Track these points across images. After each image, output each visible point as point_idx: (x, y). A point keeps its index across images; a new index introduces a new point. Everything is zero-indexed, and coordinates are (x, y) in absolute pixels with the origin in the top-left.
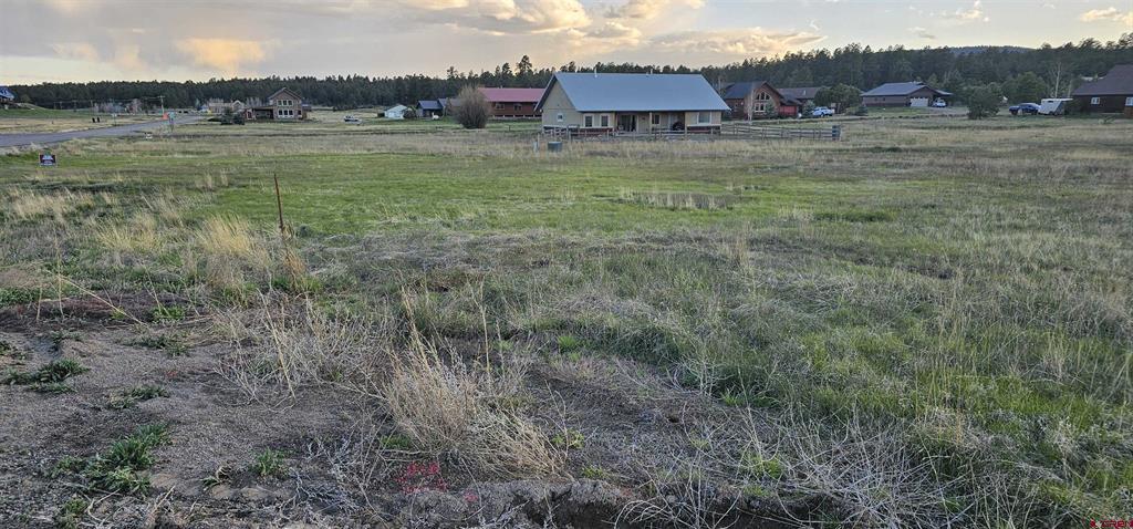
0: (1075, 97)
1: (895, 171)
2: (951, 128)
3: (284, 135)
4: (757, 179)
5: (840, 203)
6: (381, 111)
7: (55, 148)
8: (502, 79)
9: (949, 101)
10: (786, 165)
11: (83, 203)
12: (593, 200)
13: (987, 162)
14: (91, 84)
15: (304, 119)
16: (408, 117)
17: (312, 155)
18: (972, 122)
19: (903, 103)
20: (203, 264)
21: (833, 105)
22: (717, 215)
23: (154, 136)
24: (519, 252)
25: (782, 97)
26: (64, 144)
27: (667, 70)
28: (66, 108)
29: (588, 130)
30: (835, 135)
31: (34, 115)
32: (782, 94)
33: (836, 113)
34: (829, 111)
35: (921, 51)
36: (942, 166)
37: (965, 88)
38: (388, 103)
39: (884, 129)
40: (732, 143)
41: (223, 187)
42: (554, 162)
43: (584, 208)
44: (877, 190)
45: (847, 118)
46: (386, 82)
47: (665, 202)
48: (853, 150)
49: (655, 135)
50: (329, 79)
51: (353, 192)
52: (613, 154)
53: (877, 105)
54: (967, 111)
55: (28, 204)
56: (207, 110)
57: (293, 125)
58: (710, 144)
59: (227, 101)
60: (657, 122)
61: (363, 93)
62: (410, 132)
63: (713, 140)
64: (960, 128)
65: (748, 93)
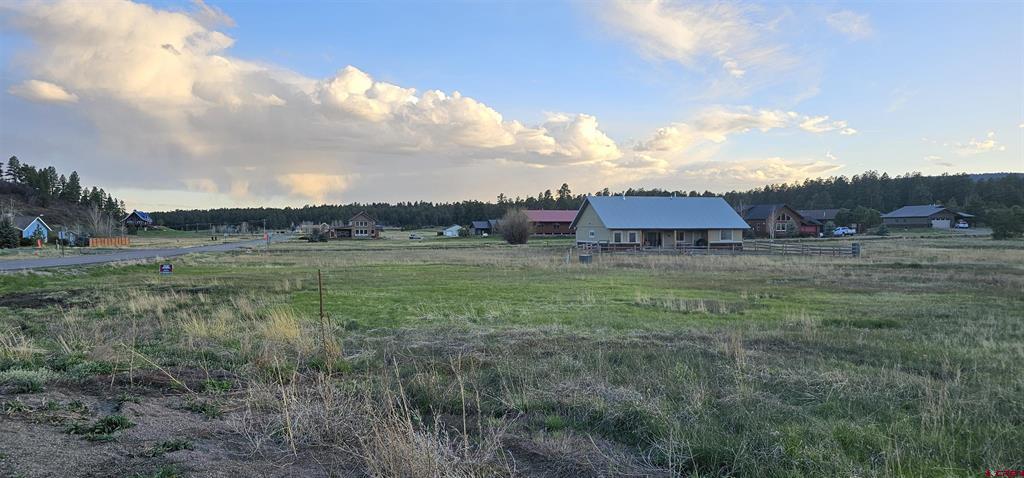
1: (913, 285)
2: (975, 247)
3: (357, 250)
4: (772, 289)
5: (851, 312)
6: (441, 231)
7: (175, 260)
8: (545, 203)
9: (972, 223)
10: (804, 278)
11: (182, 301)
12: (611, 303)
13: (1011, 278)
14: (212, 211)
15: (376, 238)
16: (463, 235)
17: (376, 266)
18: (996, 242)
19: (924, 224)
20: (256, 347)
21: (854, 226)
22: (727, 319)
23: (254, 251)
24: (532, 344)
25: (802, 218)
26: (183, 257)
27: (694, 194)
28: (191, 230)
29: (617, 245)
30: (855, 252)
31: (166, 235)
32: (802, 215)
33: (857, 232)
34: (850, 231)
35: (939, 178)
36: (963, 281)
37: (987, 211)
38: (447, 224)
39: (906, 248)
40: (753, 258)
41: (299, 290)
42: (583, 271)
43: (602, 309)
44: (891, 301)
45: (868, 237)
46: (446, 207)
47: (678, 306)
48: (872, 266)
49: (680, 250)
50: (400, 205)
51: (403, 294)
52: (639, 266)
53: (898, 226)
54: (990, 232)
55: (141, 302)
56: (299, 230)
57: (364, 242)
58: (731, 259)
59: (316, 223)
60: (682, 239)
61: (427, 216)
62: (462, 247)
63: (734, 255)
64: (984, 247)
65: (769, 214)
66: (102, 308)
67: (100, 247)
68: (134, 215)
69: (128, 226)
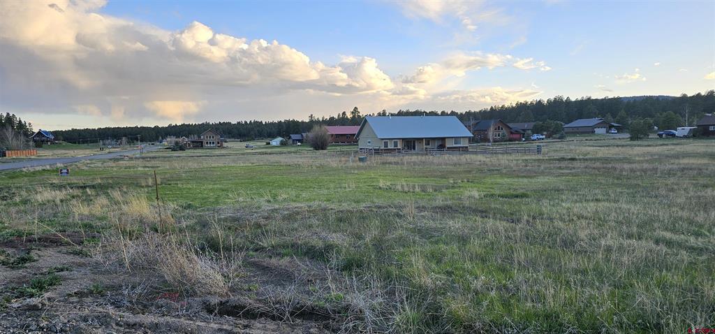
0: (698, 126)
1: (562, 171)
2: (617, 146)
3: (206, 156)
5: (509, 189)
6: (268, 141)
7: (72, 165)
8: (342, 121)
9: (620, 130)
10: (498, 168)
11: (75, 194)
12: (365, 188)
14: (99, 129)
15: (221, 147)
16: (283, 144)
17: (218, 167)
18: (632, 142)
19: (590, 131)
21: (545, 133)
23: (130, 158)
25: (511, 129)
26: (77, 163)
27: (443, 113)
28: (84, 143)
29: (385, 150)
30: (539, 151)
31: (65, 148)
32: (511, 127)
33: (546, 138)
34: (541, 137)
35: (602, 99)
37: (630, 122)
38: (273, 136)
39: (573, 147)
40: (473, 156)
41: (159, 185)
42: (359, 168)
43: (356, 192)
45: (552, 140)
46: (272, 124)
48: (546, 160)
49: (427, 152)
50: (239, 123)
51: (230, 186)
52: (397, 163)
53: (572, 133)
54: (628, 135)
55: (46, 195)
56: (165, 143)
57: (214, 150)
58: (458, 158)
59: (178, 137)
60: (429, 145)
61: (258, 131)
62: (281, 153)
63: (462, 154)
64: (623, 146)
65: (490, 127)
66: (17, 199)
67: (14, 157)
68: (40, 133)
69: (35, 141)
